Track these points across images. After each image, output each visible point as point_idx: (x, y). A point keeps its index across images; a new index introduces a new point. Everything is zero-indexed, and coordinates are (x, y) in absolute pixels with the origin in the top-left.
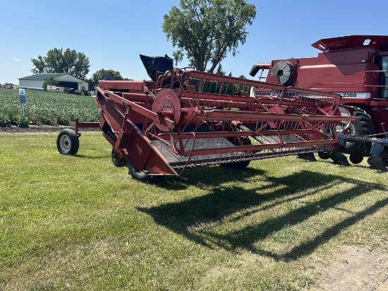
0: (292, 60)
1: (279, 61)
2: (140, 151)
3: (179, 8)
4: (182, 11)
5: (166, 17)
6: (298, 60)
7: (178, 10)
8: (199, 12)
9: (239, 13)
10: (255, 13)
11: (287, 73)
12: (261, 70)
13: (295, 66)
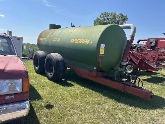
0: (155, 38)
1: (150, 39)
2: (144, 65)
3: (99, 18)
4: (100, 19)
5: (95, 21)
6: (158, 39)
7: (99, 19)
8: (106, 19)
9: (121, 19)
10: (127, 19)
11: (154, 43)
12: (141, 41)
13: (157, 40)
